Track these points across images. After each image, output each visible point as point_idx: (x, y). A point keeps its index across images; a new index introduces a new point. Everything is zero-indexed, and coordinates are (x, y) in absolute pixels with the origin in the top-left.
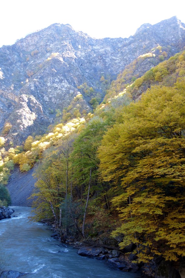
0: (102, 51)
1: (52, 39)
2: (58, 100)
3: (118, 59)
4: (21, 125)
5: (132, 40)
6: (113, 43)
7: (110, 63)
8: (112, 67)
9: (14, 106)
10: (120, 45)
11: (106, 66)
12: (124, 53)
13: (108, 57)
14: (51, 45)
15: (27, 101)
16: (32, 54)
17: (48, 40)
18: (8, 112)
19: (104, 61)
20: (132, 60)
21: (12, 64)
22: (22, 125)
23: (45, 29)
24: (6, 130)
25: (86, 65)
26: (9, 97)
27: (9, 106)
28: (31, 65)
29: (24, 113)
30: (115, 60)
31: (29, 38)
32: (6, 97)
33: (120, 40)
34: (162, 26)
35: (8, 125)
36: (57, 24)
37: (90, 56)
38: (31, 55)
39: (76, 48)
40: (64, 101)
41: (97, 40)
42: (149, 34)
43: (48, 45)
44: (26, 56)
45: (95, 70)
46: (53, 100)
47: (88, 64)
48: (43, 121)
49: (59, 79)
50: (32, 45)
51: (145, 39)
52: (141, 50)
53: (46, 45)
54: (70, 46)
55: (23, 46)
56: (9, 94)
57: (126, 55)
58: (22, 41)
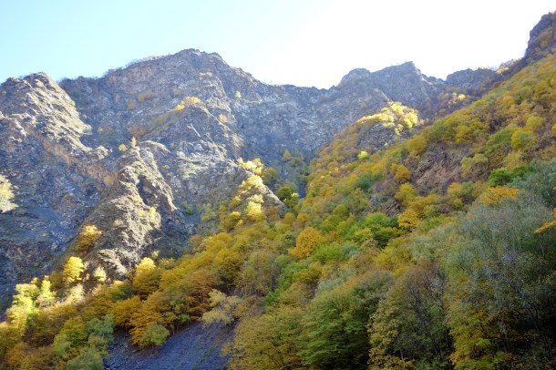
0: (280, 106)
1: (183, 74)
2: (202, 187)
3: (312, 123)
4: (123, 233)
5: (336, 94)
6: (301, 95)
7: (298, 129)
8: (302, 136)
9: (100, 193)
10: (313, 100)
11: (290, 135)
12: (324, 113)
13: (294, 118)
14: (182, 86)
15: (137, 181)
16: (141, 97)
17: (176, 76)
18: (86, 204)
19: (286, 124)
20: (339, 127)
21: (98, 112)
22: (127, 233)
23: (170, 57)
24: (85, 241)
25: (250, 128)
26: (90, 173)
27: (89, 193)
28: (137, 118)
29: (131, 206)
30: (307, 125)
31: (136, 69)
32: (83, 174)
33: (312, 91)
34: (388, 76)
35: (91, 230)
36: (193, 50)
37: (258, 112)
38: (137, 99)
39: (232, 96)
40: (214, 190)
41: (270, 87)
42: (368, 85)
43: (174, 84)
44: (127, 100)
45: (269, 139)
46: (191, 186)
47: (255, 127)
48: (171, 228)
49: (202, 145)
50: (140, 82)
51: (364, 92)
52: (356, 112)
53: (171, 85)
54: (221, 91)
55: (122, 83)
56: (90, 167)
57: (328, 117)
58: (119, 72)
